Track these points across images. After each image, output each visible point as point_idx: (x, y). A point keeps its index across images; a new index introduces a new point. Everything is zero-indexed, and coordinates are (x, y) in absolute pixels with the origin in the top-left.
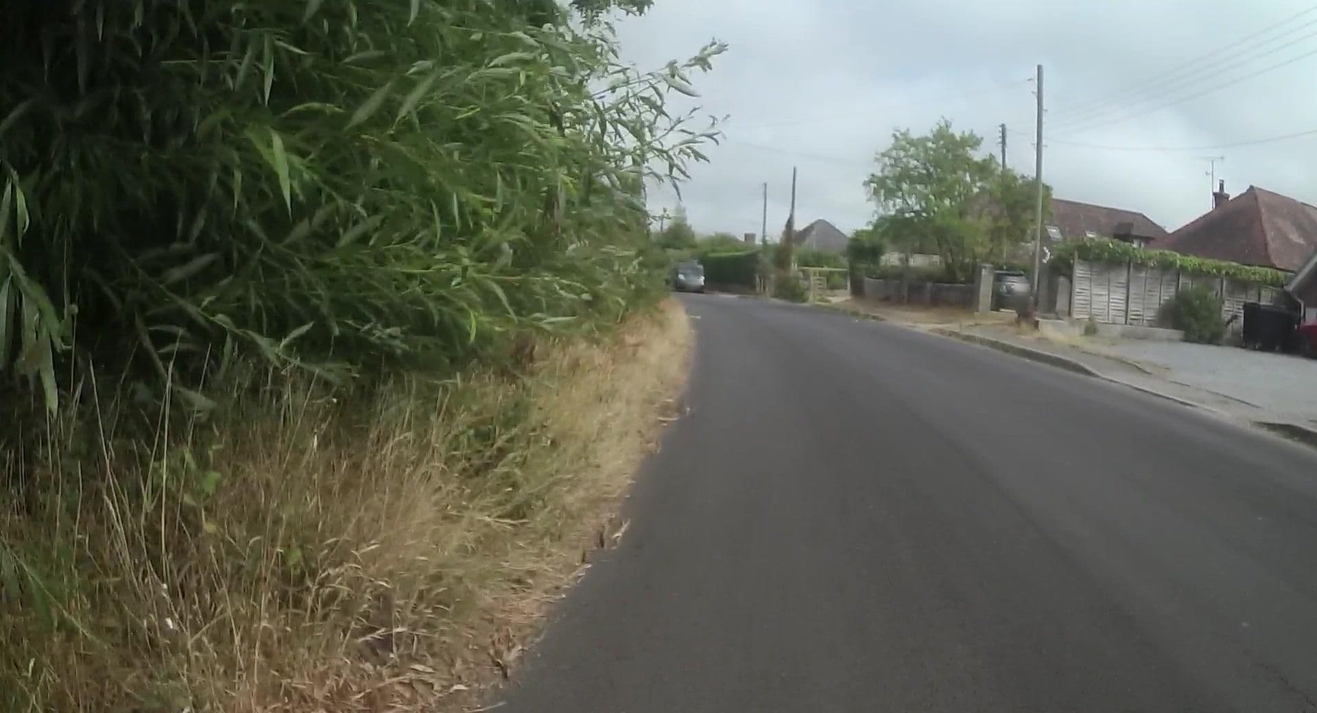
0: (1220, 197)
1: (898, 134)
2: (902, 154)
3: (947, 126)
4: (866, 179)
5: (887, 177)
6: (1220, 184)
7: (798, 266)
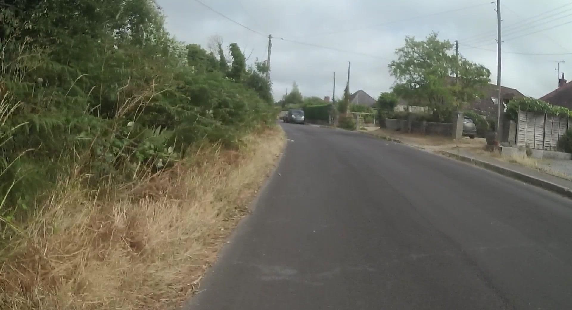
0: (562, 81)
1: (408, 39)
2: (410, 50)
3: (435, 36)
4: (390, 64)
5: (401, 63)
6: (562, 75)
7: (350, 111)
